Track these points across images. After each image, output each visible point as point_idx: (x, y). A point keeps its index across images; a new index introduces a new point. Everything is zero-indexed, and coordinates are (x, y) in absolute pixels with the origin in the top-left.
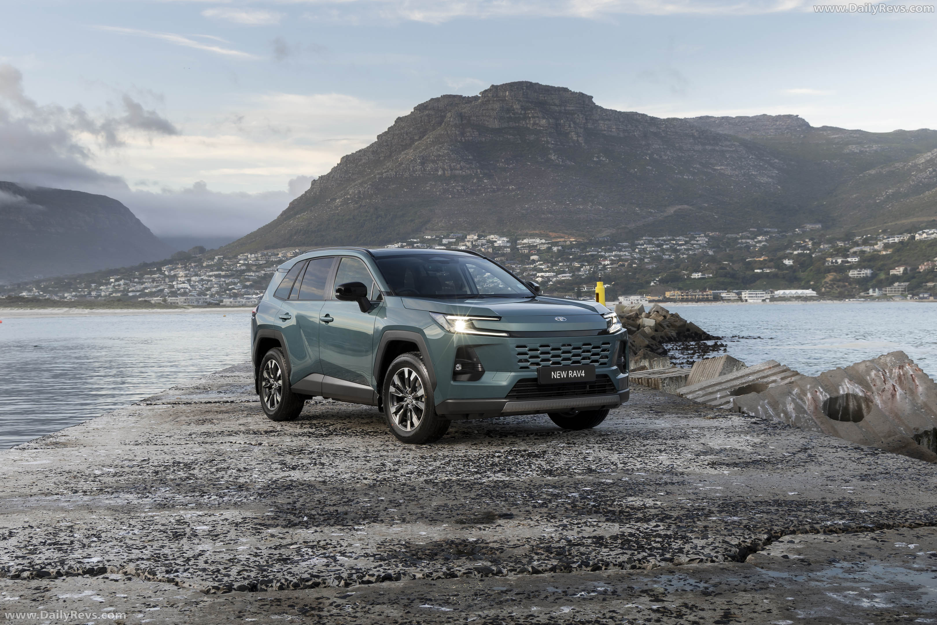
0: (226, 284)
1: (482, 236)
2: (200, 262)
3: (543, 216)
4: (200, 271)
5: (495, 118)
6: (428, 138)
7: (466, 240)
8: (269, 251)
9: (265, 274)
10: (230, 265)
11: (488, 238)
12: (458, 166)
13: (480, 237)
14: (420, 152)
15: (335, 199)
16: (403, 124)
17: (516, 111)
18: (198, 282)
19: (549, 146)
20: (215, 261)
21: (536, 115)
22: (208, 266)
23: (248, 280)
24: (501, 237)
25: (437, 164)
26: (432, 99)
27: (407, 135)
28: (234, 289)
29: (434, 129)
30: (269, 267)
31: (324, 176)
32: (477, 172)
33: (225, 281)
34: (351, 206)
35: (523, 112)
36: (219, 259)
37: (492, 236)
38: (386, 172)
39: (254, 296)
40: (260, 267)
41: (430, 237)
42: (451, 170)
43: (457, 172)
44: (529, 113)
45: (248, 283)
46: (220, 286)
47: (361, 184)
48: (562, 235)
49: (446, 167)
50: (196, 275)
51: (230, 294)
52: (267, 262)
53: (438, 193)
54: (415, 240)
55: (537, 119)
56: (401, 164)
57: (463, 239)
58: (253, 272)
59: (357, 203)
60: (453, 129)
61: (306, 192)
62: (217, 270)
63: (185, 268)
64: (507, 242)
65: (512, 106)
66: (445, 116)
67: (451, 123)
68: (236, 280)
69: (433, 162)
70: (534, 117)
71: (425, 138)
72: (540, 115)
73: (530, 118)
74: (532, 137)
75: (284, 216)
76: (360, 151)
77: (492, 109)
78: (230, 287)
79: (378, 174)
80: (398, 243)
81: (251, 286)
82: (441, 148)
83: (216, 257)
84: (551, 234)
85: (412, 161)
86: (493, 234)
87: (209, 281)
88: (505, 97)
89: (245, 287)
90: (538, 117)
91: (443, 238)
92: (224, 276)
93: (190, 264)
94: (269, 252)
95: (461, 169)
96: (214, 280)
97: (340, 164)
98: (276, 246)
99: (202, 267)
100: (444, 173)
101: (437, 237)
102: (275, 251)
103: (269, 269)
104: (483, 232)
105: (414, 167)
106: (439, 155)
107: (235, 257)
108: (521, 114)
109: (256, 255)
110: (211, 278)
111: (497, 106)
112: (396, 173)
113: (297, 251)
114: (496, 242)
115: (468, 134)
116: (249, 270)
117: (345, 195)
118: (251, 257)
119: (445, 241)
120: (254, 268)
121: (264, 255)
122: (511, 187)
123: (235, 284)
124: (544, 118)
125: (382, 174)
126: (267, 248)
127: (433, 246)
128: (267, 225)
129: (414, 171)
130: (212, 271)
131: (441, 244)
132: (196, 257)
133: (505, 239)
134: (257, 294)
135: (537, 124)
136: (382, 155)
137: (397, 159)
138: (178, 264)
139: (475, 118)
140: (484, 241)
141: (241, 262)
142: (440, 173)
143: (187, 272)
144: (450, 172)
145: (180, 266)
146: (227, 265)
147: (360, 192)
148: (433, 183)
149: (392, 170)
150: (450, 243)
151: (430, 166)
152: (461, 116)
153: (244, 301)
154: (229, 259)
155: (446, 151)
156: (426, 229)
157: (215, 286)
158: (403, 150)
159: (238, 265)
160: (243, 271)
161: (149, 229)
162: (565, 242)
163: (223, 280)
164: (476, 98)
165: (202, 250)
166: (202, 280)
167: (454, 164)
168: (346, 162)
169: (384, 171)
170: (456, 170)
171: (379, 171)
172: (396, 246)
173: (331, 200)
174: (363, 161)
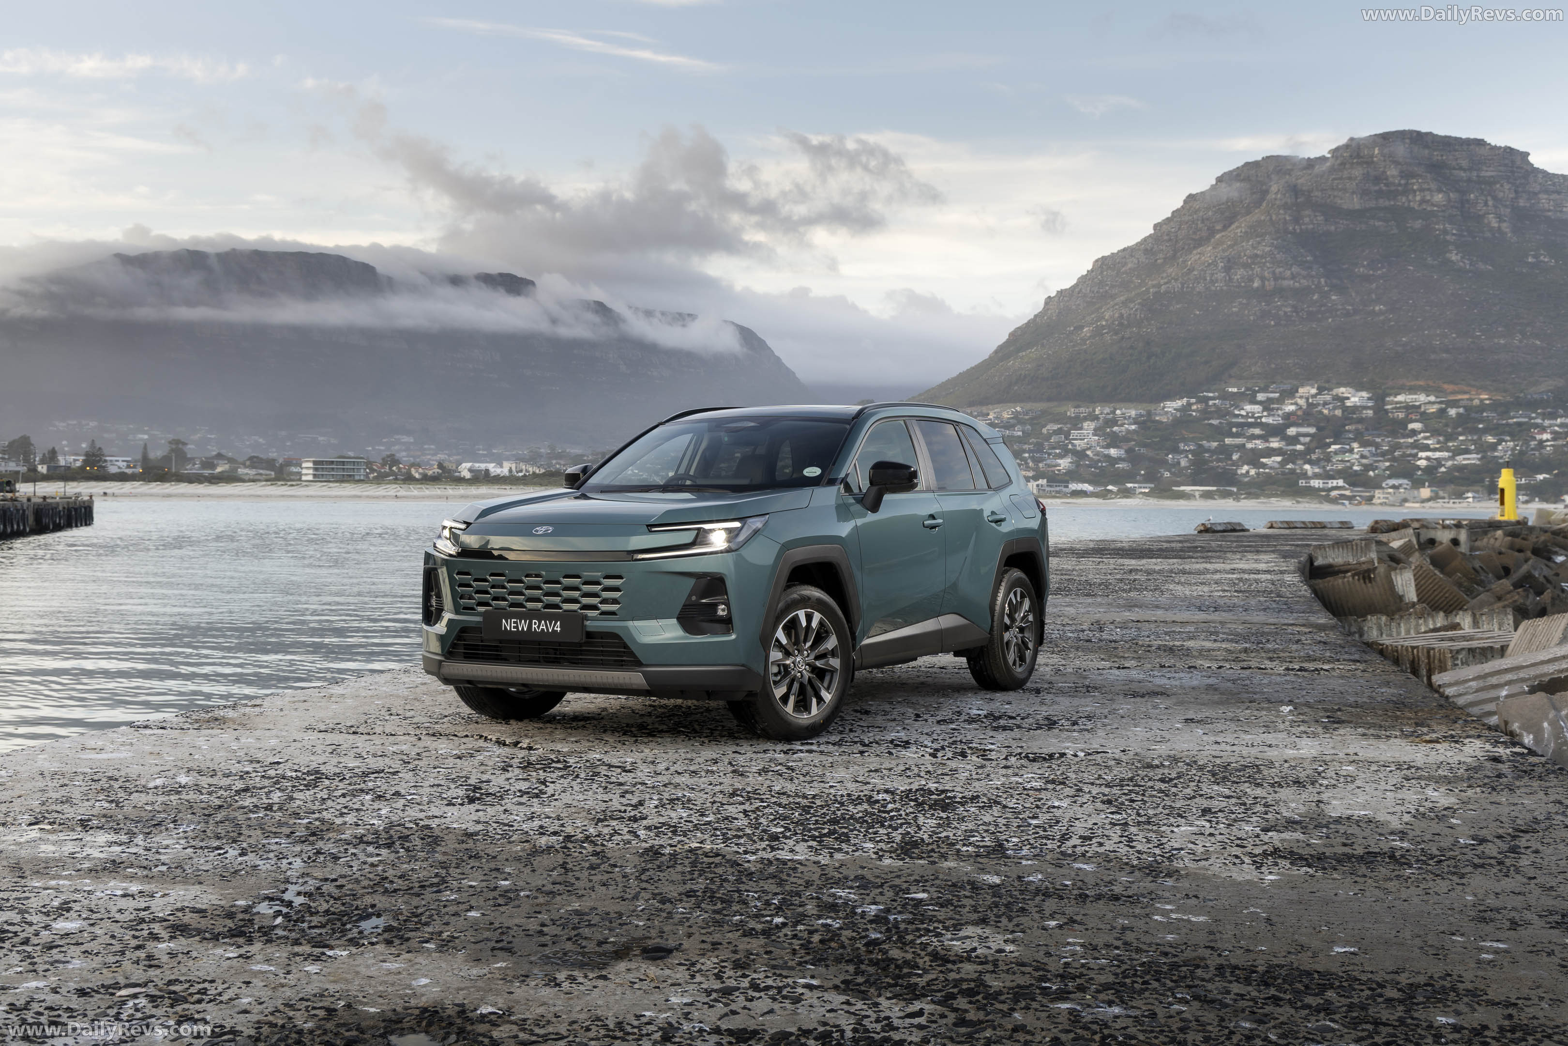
1: (1326, 389)
3: (1433, 357)
5: (1353, 193)
6: (1237, 228)
7: (1297, 395)
8: (973, 408)
11: (1335, 391)
12: (1288, 273)
13: (1321, 390)
14: (1224, 251)
15: (1081, 328)
16: (1196, 205)
17: (1391, 179)
19: (1448, 238)
21: (1425, 186)
24: (1358, 390)
25: (1252, 269)
26: (1247, 164)
27: (1203, 222)
29: (1248, 213)
31: (1066, 290)
32: (1319, 282)
34: (1108, 337)
35: (1403, 182)
37: (1342, 390)
38: (1166, 283)
41: (1235, 390)
42: (1276, 279)
43: (1286, 283)
44: (1413, 184)
47: (1124, 303)
48: (1466, 388)
49: (1266, 274)
53: (1252, 318)
54: (1211, 395)
55: (1427, 193)
56: (1191, 270)
57: (1291, 393)
59: (1116, 334)
60: (1282, 212)
61: (1035, 316)
64: (1369, 399)
65: (1384, 172)
66: (1267, 192)
67: (1278, 202)
69: (1246, 266)
70: (1422, 190)
71: (1233, 226)
72: (1433, 186)
73: (1415, 191)
74: (1418, 224)
75: (1000, 355)
76: (1124, 250)
77: (1350, 178)
79: (1154, 286)
80: (1182, 398)
82: (1259, 243)
84: (1446, 386)
85: (1209, 265)
86: (1345, 386)
88: (1372, 156)
90: (1429, 189)
91: (1258, 392)
95: (1293, 277)
97: (1092, 271)
98: (986, 401)
100: (1263, 285)
101: (1247, 389)
102: (984, 409)
104: (1328, 381)
105: (1213, 274)
106: (1256, 256)
108: (1400, 185)
111: (1358, 172)
112: (1183, 284)
113: (1018, 409)
114: (1348, 398)
115: (1307, 220)
117: (1097, 321)
119: (1261, 397)
122: (1377, 308)
124: (1440, 191)
125: (1159, 286)
126: (974, 403)
127: (1241, 404)
128: (973, 368)
129: (1213, 282)
131: (1254, 402)
133: (1365, 394)
135: (1428, 201)
136: (1161, 256)
137: (1184, 262)
139: (1319, 194)
140: (1328, 398)
142: (1256, 285)
144: (1273, 283)
147: (1121, 316)
148: (1245, 301)
149: (1176, 280)
150: (1270, 400)
151: (1239, 274)
152: (1295, 190)
155: (1267, 249)
156: (1230, 376)
158: (1195, 248)
162: (1471, 400)
164: (1323, 159)
167: (1281, 269)
168: (1101, 267)
169: (1162, 282)
170: (1284, 279)
171: (1155, 282)
172: (1179, 403)
173: (1075, 328)
174: (1130, 265)
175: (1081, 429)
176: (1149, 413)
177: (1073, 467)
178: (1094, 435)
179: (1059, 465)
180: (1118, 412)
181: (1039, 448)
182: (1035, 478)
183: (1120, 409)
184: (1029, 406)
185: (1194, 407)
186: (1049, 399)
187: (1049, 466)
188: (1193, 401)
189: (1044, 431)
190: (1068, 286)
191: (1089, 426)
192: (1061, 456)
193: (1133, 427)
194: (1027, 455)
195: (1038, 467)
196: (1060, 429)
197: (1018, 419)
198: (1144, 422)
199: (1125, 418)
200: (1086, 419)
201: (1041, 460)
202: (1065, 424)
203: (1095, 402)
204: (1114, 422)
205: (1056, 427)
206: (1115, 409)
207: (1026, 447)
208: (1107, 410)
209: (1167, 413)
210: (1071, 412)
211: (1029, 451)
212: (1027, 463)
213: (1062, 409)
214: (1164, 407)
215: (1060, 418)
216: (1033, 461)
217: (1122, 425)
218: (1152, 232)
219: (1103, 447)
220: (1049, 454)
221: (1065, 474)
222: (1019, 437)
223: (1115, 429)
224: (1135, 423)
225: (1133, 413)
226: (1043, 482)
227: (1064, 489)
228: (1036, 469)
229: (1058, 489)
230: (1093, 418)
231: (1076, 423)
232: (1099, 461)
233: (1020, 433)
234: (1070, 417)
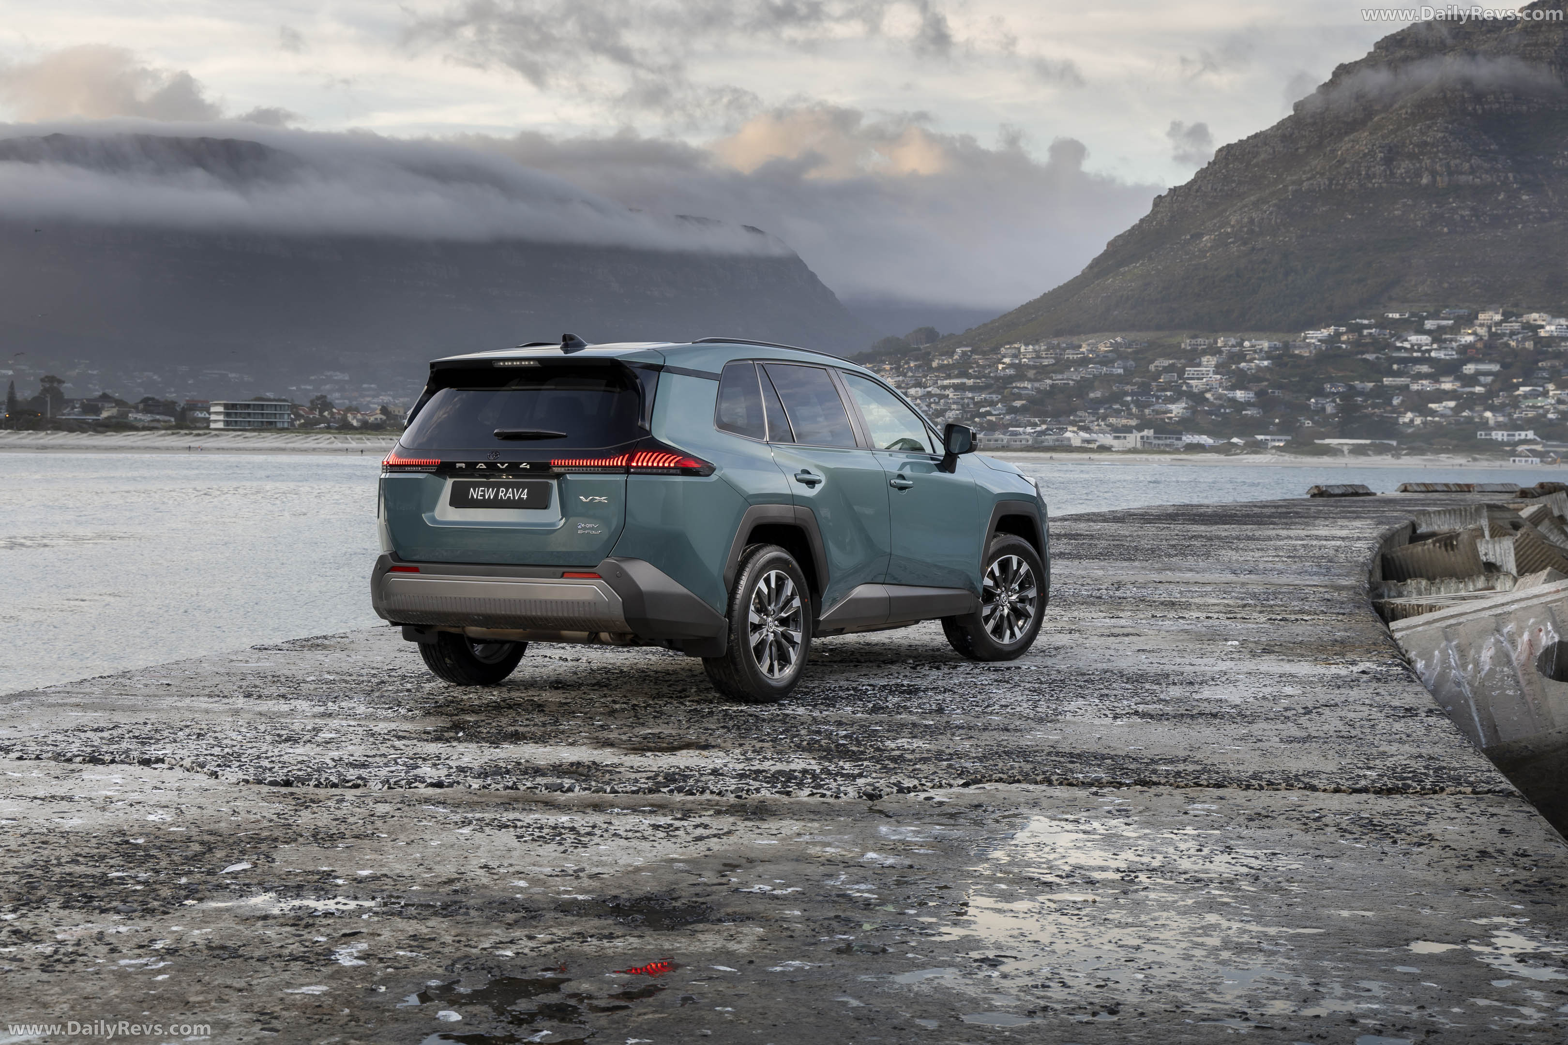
0: (975, 404)
1: (1513, 314)
2: (925, 359)
4: (925, 376)
6: (1402, 107)
7: (1479, 321)
8: (1061, 339)
9: (1052, 386)
10: (984, 367)
11: (1524, 318)
12: (1466, 166)
13: (1505, 316)
14: (1384, 137)
15: (1199, 236)
18: (920, 398)
20: (956, 357)
22: (941, 368)
23: (1019, 397)
24: (1550, 317)
25: (1420, 161)
27: (1357, 100)
28: (989, 413)
30: (1062, 372)
31: (1181, 187)
32: (1507, 178)
33: (973, 398)
34: (1234, 248)
36: (964, 353)
37: (1535, 315)
38: (1308, 179)
39: (1029, 430)
40: (1043, 371)
41: (1397, 316)
42: (1450, 173)
43: (1463, 179)
45: (1018, 404)
46: (964, 408)
47: (1256, 204)
49: (1438, 168)
50: (919, 385)
51: (981, 424)
52: (1058, 361)
53: (1419, 223)
54: (1366, 322)
56: (1341, 162)
57: (1469, 320)
58: (1030, 380)
59: (1245, 243)
61: (1142, 221)
62: (957, 377)
63: (898, 370)
68: (995, 397)
69: (1412, 156)
71: (1399, 104)
75: (1096, 270)
76: (1256, 136)
78: (982, 410)
79: (1293, 183)
80: (1328, 326)
81: (1023, 410)
82: (1430, 127)
83: (959, 350)
85: (1365, 155)
86: (1531, 311)
87: (941, 396)
89: (1012, 410)
91: (1427, 318)
92: (972, 389)
93: (907, 363)
94: (1063, 342)
95: (1473, 171)
96: (950, 393)
97: (1214, 162)
98: (1077, 330)
99: (931, 369)
100: (1434, 181)
101: (1413, 315)
102: (1075, 340)
103: (1060, 377)
104: (1511, 306)
105: (1369, 168)
106: (1426, 144)
107: (996, 350)
109: (1037, 347)
110: (947, 392)
111: (1557, 36)
112: (1331, 180)
113: (1119, 339)
114: (1541, 327)
115: (1492, 97)
116: (1021, 377)
117: (1220, 227)
118: (1027, 351)
119: (1429, 324)
120: (1031, 374)
121: (1053, 348)
123: (992, 404)
125: (1300, 183)
126: (1058, 334)
127: (1404, 334)
128: (1060, 288)
129: (1369, 177)
130: (949, 377)
131: (1421, 331)
132: (919, 349)
133: (1563, 321)
134: (1035, 425)
136: (1303, 143)
137: (1333, 151)
138: (884, 362)
140: (1516, 326)
141: (1007, 360)
142: (1424, 181)
143: (901, 378)
144: (1446, 179)
145: (888, 367)
146: (978, 366)
147: (1252, 221)
148: (1410, 202)
149: (1322, 175)
150: (1441, 329)
151: (1403, 167)
153: (1006, 438)
154: (984, 353)
155: (1440, 135)
156: (1391, 299)
157: (954, 407)
158: (1347, 133)
159: (1000, 366)
160: (1009, 379)
161: (832, 294)
163: (970, 395)
165: (931, 335)
166: (929, 395)
167: (1458, 161)
168: (1226, 158)
169: (1304, 177)
170: (1461, 173)
171: (1294, 178)
172: (1325, 333)
173: (1192, 237)
174: (1263, 156)
175: (1199, 365)
176: (1286, 346)
177: (1188, 414)
178: (1215, 373)
179: (1171, 412)
180: (1247, 344)
181: (1145, 389)
182: (1140, 428)
183: (1250, 340)
184: (1132, 335)
185: (1344, 338)
186: (1159, 328)
187: (1157, 412)
188: (1343, 329)
189: (1152, 367)
190: (1183, 183)
191: (1209, 362)
192: (1173, 400)
193: (1266, 363)
194: (1129, 398)
195: (1143, 415)
196: (1173, 365)
197: (1117, 353)
198: (1280, 357)
199: (1255, 352)
200: (1204, 353)
201: (1148, 405)
202: (1179, 359)
203: (1216, 331)
204: (1241, 357)
205: (1166, 363)
206: (1243, 341)
207: (1128, 388)
208: (1232, 341)
209: (1309, 344)
210: (1186, 344)
211: (1132, 394)
212: (1129, 409)
213: (1174, 341)
214: (1306, 338)
215: (1174, 352)
216: (1137, 406)
217: (1251, 361)
218: (1292, 113)
219: (1226, 389)
220: (1158, 398)
221: (1178, 423)
222: (1119, 375)
223: (1243, 365)
224: (1267, 359)
225: (1265, 345)
226: (1149, 433)
227: (1176, 442)
228: (1140, 417)
229: (1168, 441)
230: (1214, 351)
231: (1193, 357)
232: (1222, 406)
233: (1121, 371)
234: (1185, 350)
